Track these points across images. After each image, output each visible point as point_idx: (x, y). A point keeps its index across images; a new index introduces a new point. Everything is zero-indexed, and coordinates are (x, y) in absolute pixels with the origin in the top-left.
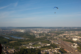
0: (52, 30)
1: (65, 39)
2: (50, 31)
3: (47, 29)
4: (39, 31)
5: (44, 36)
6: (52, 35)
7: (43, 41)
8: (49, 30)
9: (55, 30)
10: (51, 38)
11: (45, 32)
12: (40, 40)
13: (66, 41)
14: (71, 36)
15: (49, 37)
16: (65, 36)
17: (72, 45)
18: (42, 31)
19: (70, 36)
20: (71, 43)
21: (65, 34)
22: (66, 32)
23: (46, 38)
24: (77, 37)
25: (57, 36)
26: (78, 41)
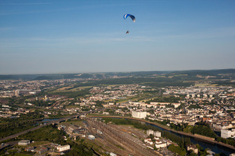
0: (46, 83)
1: (107, 113)
2: (43, 87)
3: (31, 82)
4: (6, 90)
5: (28, 108)
6: (54, 102)
7: (32, 130)
8: (38, 83)
9: (58, 85)
10: (59, 116)
11: (27, 92)
12: (21, 127)
13: (117, 124)
14: (117, 101)
15: (48, 110)
16: (99, 104)
17: (146, 141)
18: (15, 88)
19: (115, 104)
20: (136, 130)
21: (94, 95)
22: (95, 88)
23: (41, 117)
24: (137, 103)
25: (72, 104)
26: (151, 120)
